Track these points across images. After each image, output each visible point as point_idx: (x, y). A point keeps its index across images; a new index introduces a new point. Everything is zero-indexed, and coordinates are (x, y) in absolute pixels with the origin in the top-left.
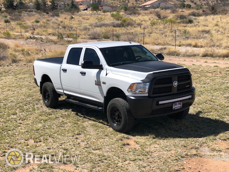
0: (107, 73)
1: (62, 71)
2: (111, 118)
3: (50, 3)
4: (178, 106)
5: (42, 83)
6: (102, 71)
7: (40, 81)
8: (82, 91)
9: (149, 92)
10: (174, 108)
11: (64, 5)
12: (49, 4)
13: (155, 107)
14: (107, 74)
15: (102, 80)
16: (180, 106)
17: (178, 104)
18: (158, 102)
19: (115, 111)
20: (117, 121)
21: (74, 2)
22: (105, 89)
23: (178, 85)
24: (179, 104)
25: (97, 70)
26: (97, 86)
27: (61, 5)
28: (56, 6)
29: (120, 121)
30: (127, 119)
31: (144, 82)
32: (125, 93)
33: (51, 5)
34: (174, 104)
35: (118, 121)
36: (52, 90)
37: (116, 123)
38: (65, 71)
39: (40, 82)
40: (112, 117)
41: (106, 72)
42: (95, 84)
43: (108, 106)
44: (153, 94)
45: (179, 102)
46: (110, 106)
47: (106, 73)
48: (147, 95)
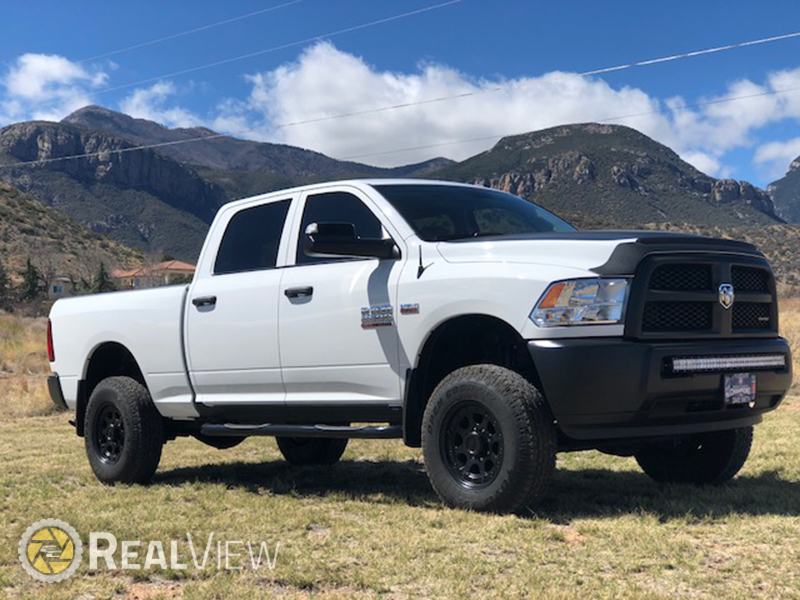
0: (424, 266)
1: (191, 308)
2: (443, 460)
3: (21, 280)
4: (741, 390)
5: (85, 387)
6: (398, 265)
7: (80, 378)
8: (289, 374)
9: (627, 319)
10: (727, 395)
11: (71, 286)
12: (16, 283)
13: (657, 385)
14: (421, 270)
15: (396, 302)
16: (747, 391)
17: (741, 381)
18: (668, 361)
19: (465, 424)
20: (475, 469)
21: (106, 274)
22: (412, 335)
23: (736, 304)
24: (747, 382)
25: (373, 264)
26: (373, 332)
27: (61, 284)
28: (40, 287)
29: (489, 466)
30: (531, 444)
31: (605, 274)
32: (519, 330)
33: (23, 286)
34: (727, 380)
35: (482, 467)
36: (139, 404)
37: (471, 476)
38: (206, 303)
39: (81, 383)
40: (447, 452)
41: (421, 263)
42: (361, 323)
43: (430, 407)
44: (645, 329)
45: (747, 375)
46: (440, 402)
47: (418, 265)
48: (619, 330)
